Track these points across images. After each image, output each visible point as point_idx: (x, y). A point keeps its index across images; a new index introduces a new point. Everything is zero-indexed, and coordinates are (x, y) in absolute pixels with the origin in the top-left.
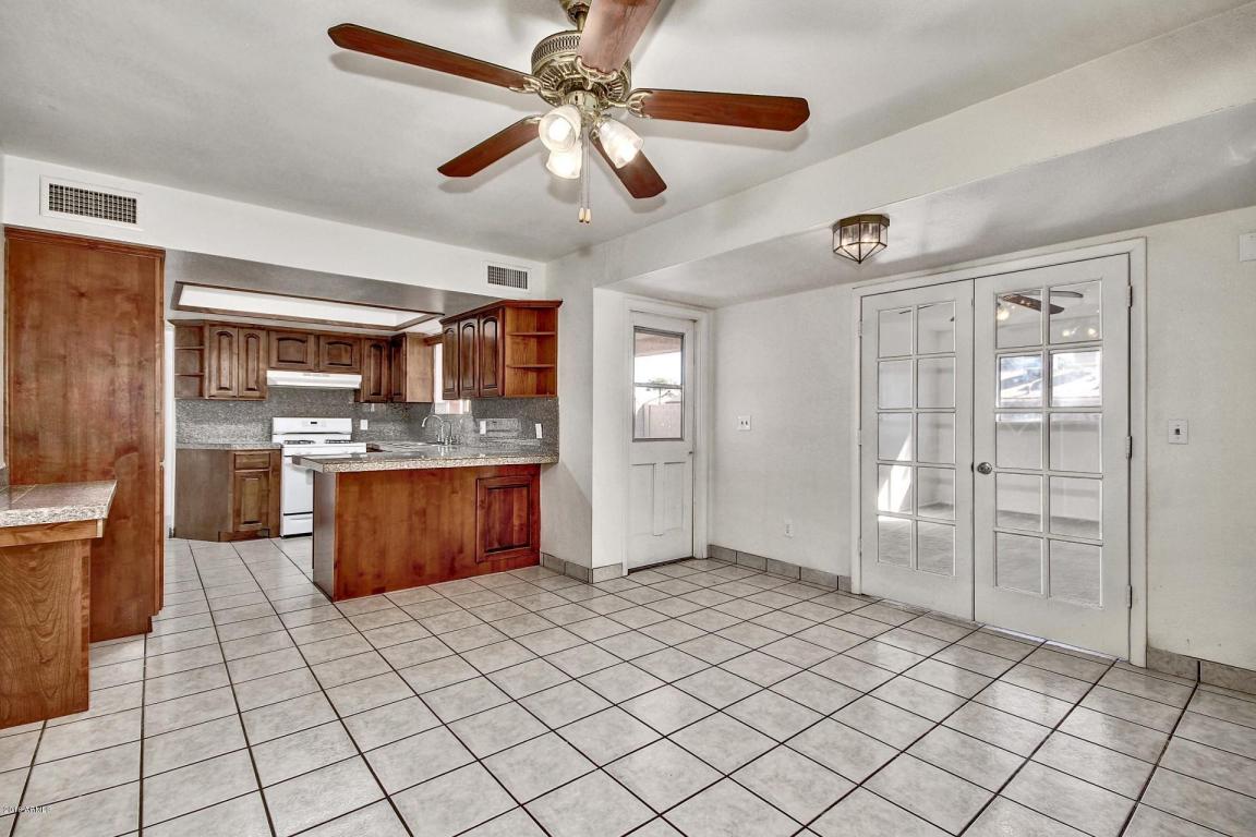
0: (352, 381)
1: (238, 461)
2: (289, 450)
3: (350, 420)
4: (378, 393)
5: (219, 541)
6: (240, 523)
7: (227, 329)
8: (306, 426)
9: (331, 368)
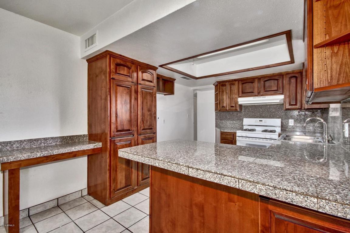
0: (278, 99)
7: (224, 83)
8: (257, 122)
9: (266, 93)
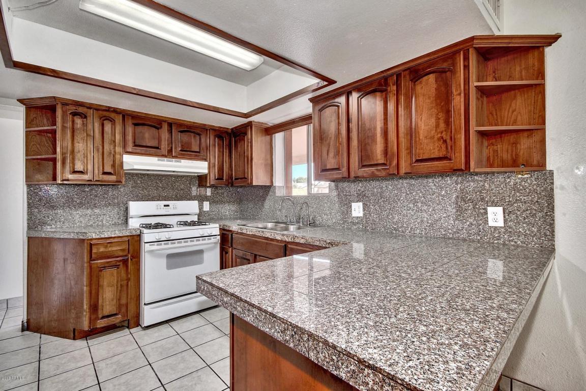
0: (200, 167)
1: (94, 251)
2: (149, 236)
3: (197, 202)
4: (220, 178)
5: (74, 339)
6: (97, 318)
7: (81, 110)
8: (159, 209)
9: (182, 154)
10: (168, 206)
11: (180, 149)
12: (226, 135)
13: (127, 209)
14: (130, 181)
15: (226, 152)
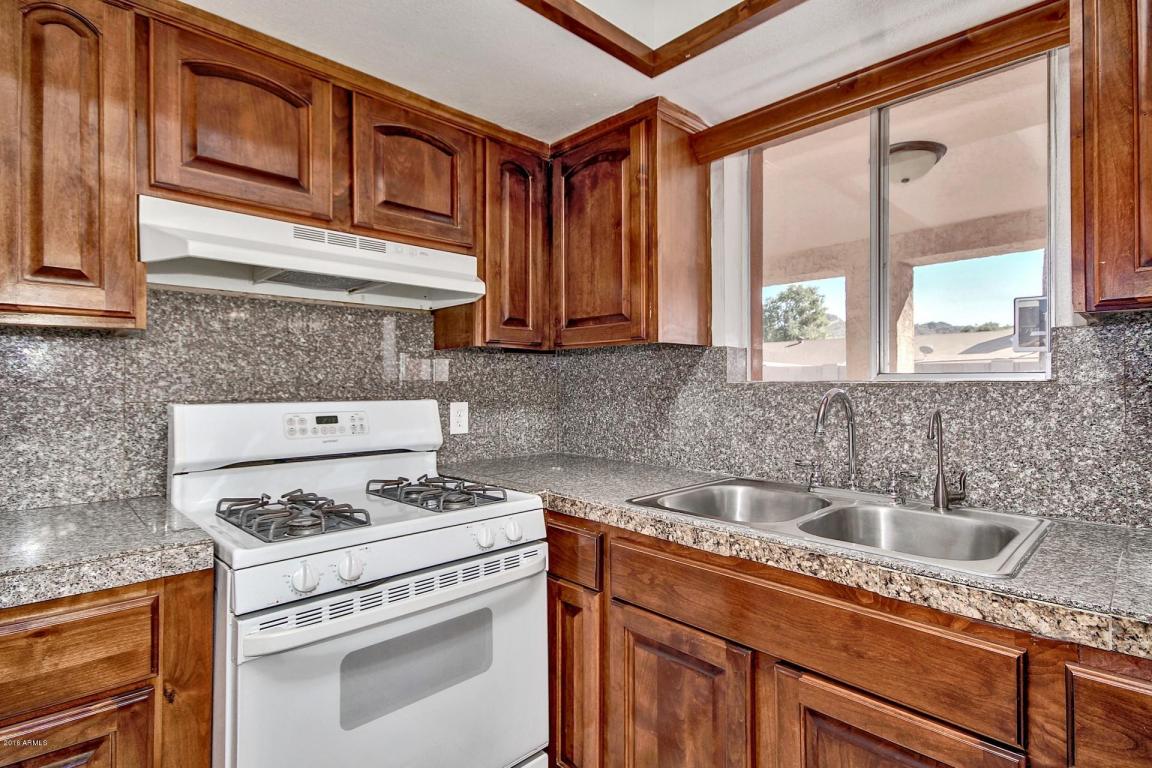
3: (430, 404)
4: (517, 319)
8: (298, 435)
9: (390, 221)
10: (333, 420)
11: (381, 198)
12: (537, 169)
13: (165, 434)
14: (180, 322)
15: (535, 228)
